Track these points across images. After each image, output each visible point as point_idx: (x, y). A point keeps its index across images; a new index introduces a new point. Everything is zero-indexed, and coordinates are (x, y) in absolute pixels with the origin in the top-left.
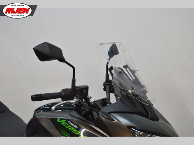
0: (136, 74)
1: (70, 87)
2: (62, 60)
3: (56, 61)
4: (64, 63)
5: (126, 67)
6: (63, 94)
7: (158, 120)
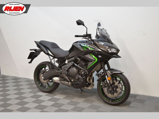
0: (106, 31)
1: (85, 34)
2: (84, 25)
3: (82, 25)
4: (84, 26)
5: (103, 29)
6: (84, 36)
7: (113, 44)
